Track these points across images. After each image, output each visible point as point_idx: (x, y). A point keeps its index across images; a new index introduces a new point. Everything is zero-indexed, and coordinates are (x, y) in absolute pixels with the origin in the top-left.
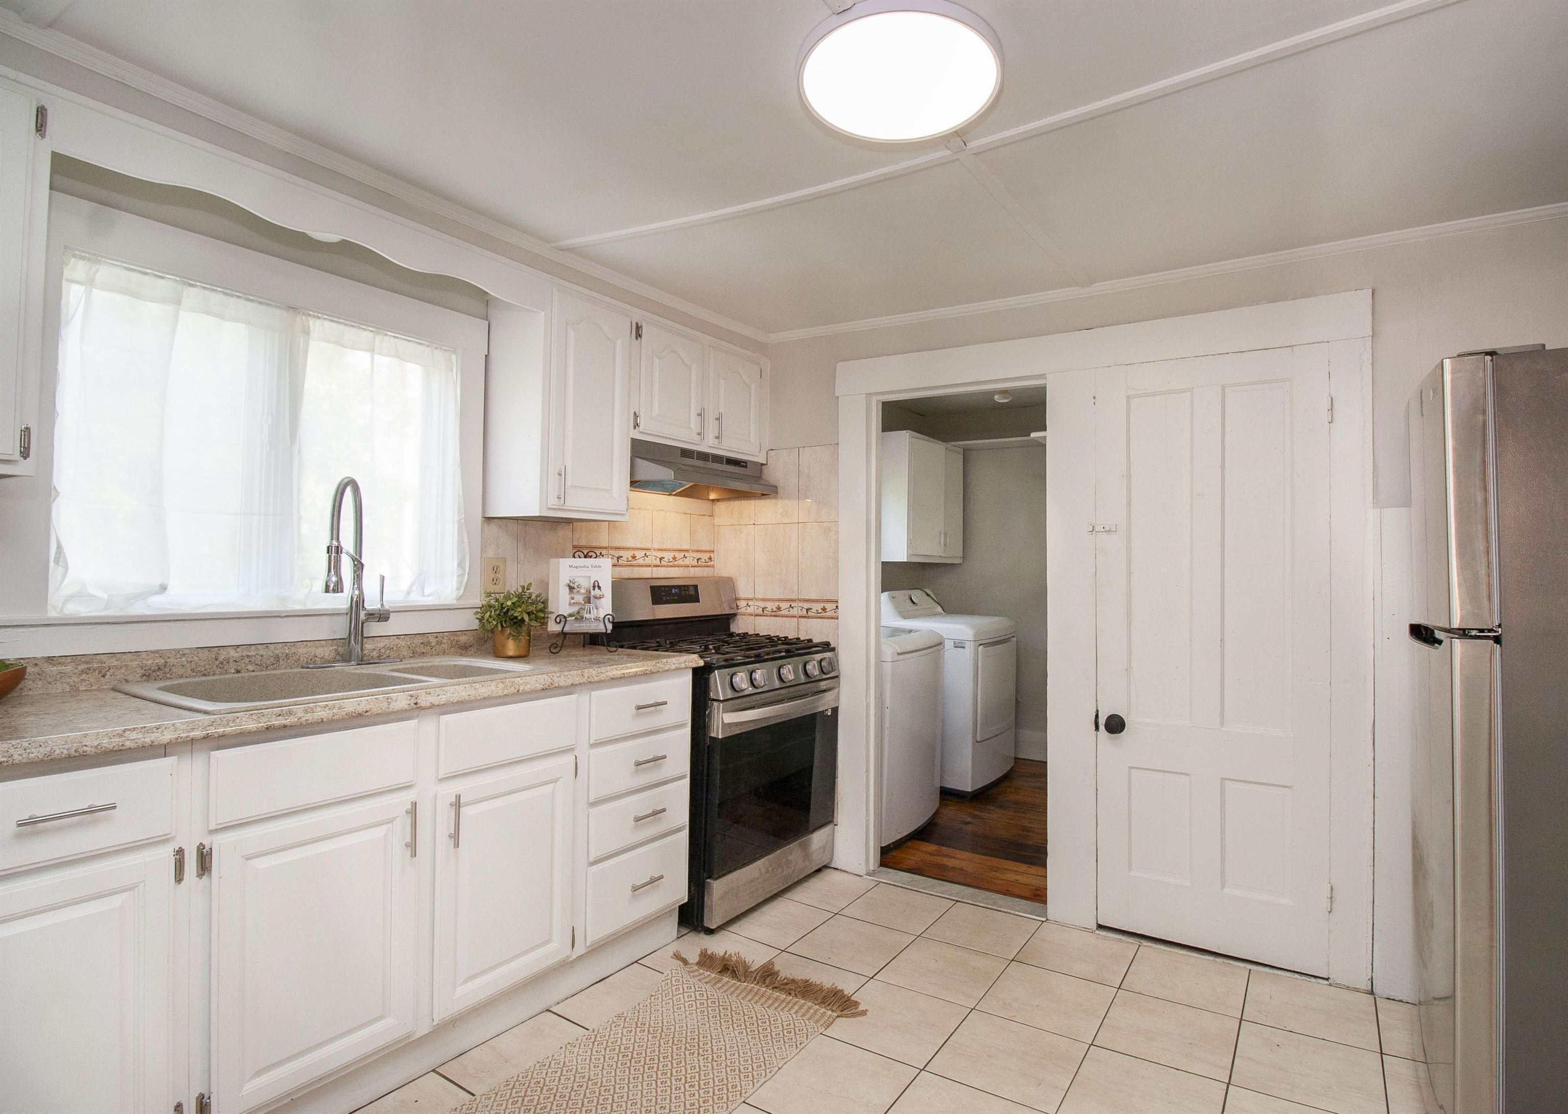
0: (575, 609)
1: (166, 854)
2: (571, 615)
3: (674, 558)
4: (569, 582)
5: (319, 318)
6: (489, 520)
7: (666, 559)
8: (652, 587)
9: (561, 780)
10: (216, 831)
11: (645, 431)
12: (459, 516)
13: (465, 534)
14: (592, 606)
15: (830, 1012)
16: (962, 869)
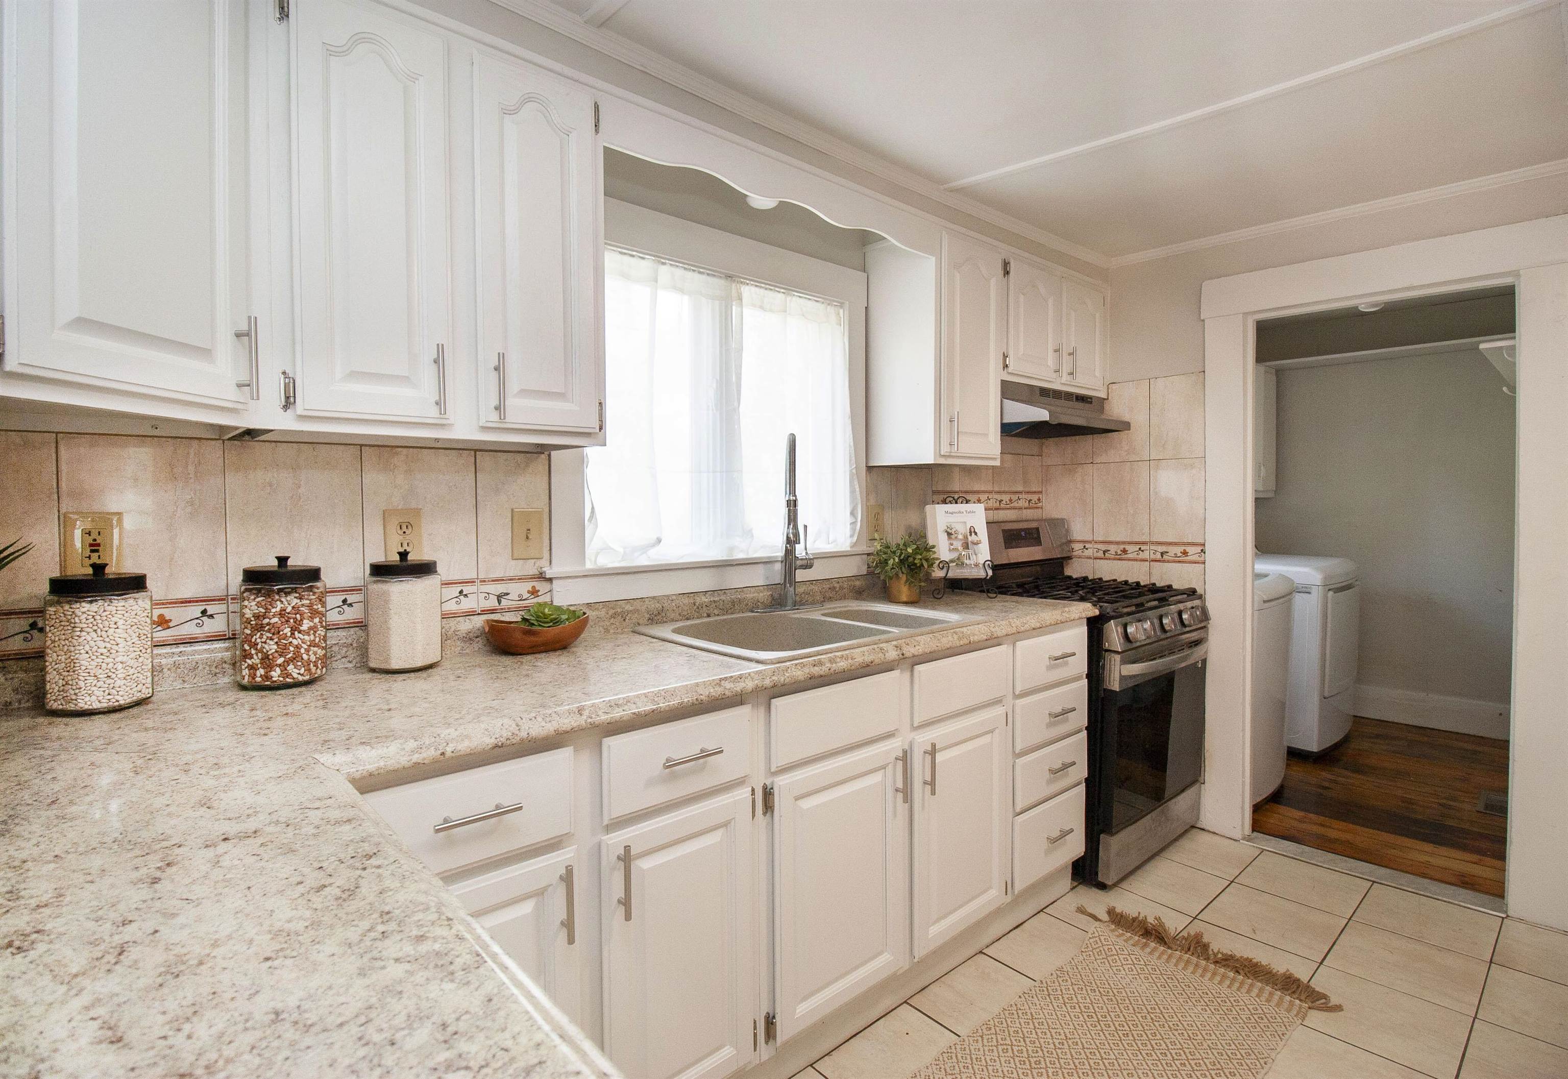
0: (954, 555)
1: (743, 793)
2: (952, 561)
3: (1011, 500)
4: (946, 528)
5: (748, 284)
6: (870, 469)
7: (1004, 502)
8: (1004, 531)
9: (997, 731)
10: (775, 774)
11: (1013, 372)
12: (850, 466)
13: (856, 483)
14: (970, 551)
15: (1297, 1002)
16: (1348, 841)
